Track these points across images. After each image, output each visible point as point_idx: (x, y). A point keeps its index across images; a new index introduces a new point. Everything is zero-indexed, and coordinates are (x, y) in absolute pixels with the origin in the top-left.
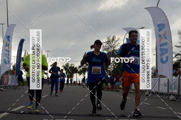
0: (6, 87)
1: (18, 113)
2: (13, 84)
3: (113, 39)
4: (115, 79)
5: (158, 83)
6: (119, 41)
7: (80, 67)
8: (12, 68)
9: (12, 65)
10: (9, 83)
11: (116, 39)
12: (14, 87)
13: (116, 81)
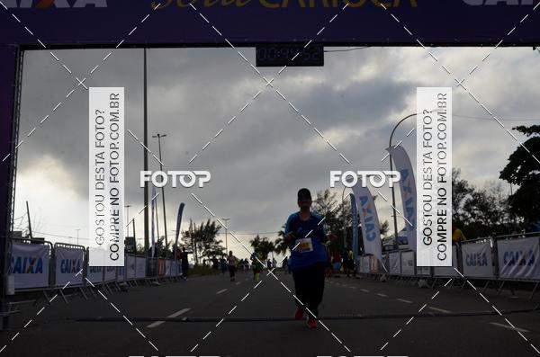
0: (163, 279)
1: (178, 320)
2: (173, 274)
3: (326, 196)
4: (332, 258)
5: (399, 261)
6: (336, 198)
7: (277, 242)
8: (171, 248)
9: (171, 245)
10: (167, 273)
11: (331, 195)
12: (175, 279)
13: (334, 261)
